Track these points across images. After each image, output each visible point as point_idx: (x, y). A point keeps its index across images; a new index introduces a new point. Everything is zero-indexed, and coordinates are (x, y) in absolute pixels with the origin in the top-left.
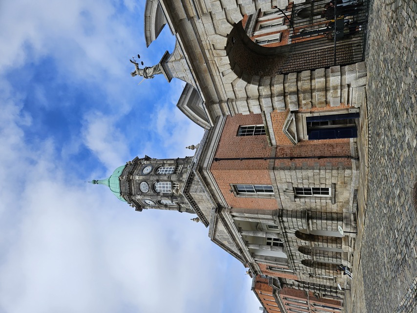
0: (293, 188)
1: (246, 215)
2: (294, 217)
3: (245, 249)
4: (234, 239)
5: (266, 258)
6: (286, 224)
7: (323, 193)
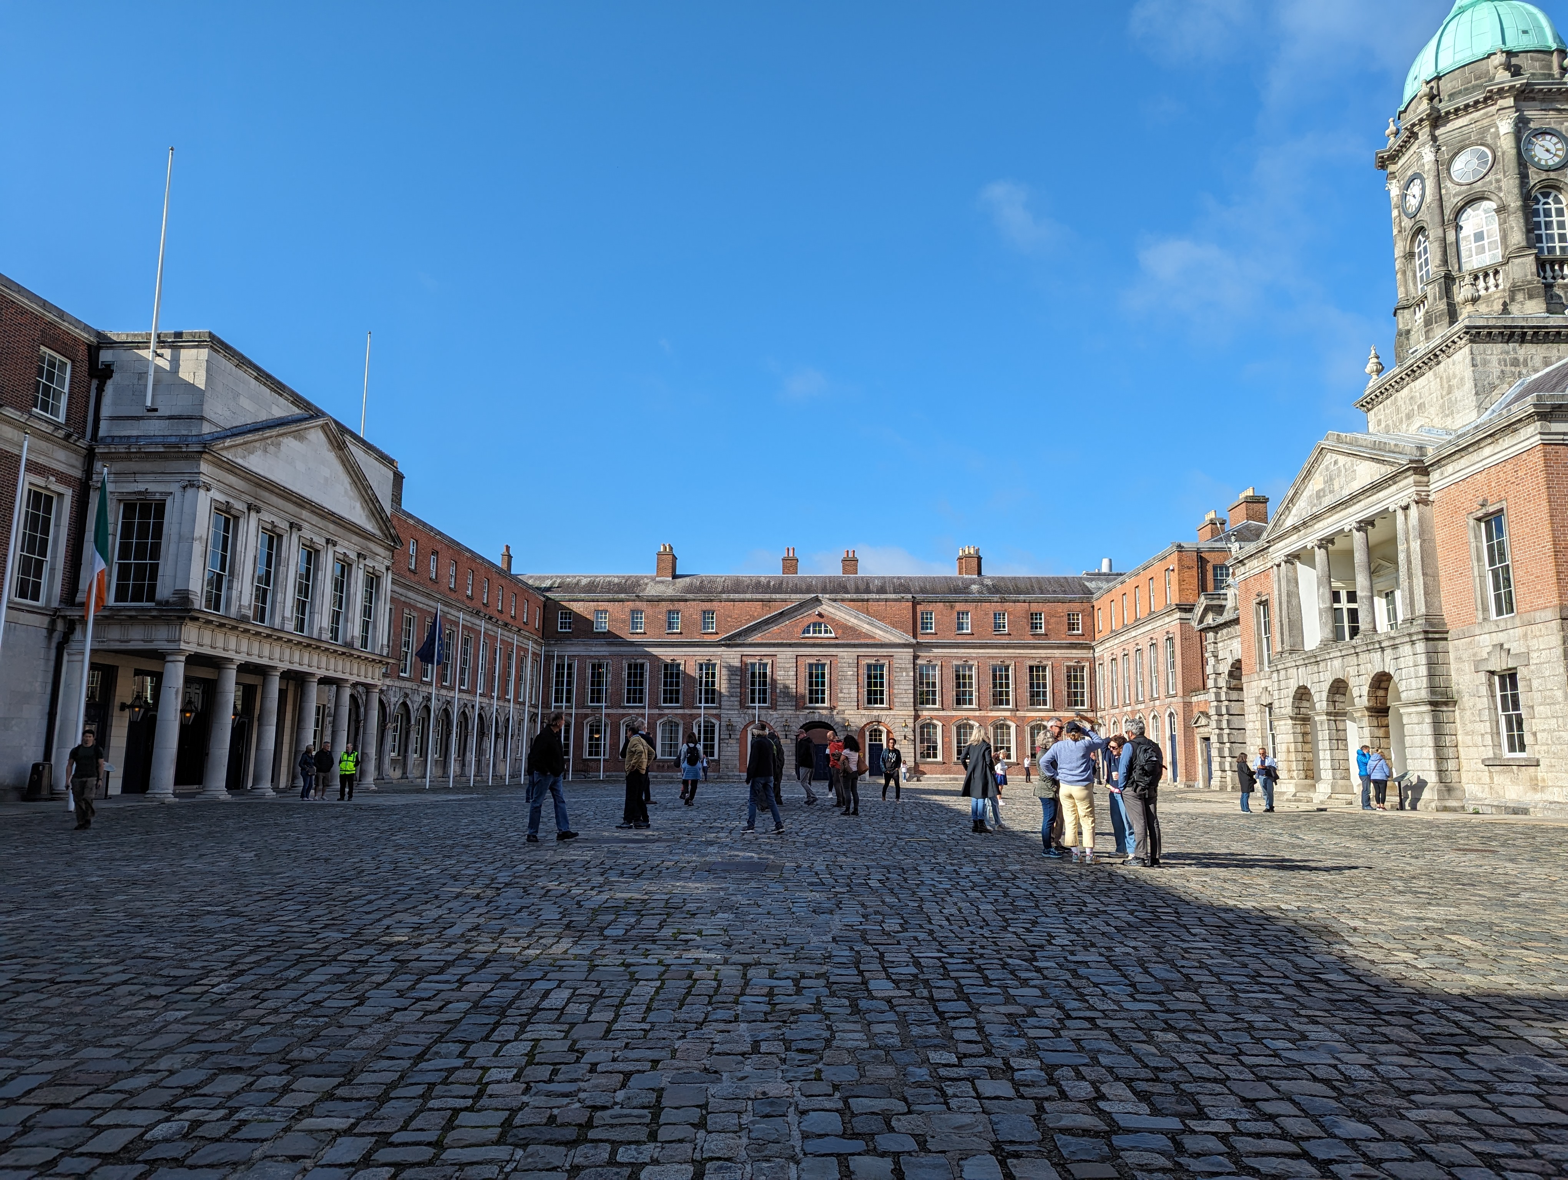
0: (1515, 668)
1: (1416, 545)
2: (1429, 669)
3: (1310, 538)
4: (1333, 508)
5: (1293, 595)
6: (1406, 649)
7: (1511, 738)
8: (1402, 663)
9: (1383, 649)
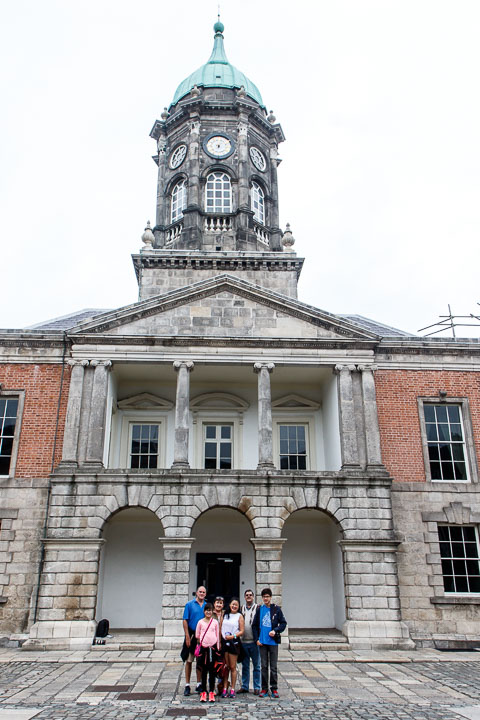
0: (477, 524)
8: (349, 502)
9: (318, 486)
